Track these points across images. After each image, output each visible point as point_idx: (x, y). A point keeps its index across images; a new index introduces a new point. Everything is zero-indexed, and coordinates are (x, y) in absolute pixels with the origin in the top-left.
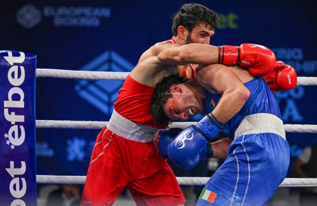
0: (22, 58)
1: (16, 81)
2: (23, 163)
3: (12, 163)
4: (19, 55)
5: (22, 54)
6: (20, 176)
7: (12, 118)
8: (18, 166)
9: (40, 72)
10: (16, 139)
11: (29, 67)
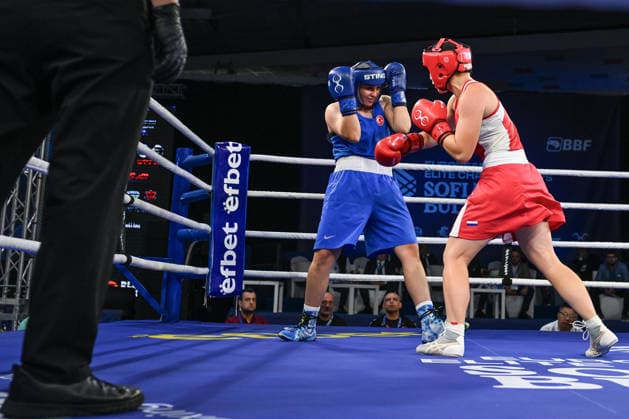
0: (240, 147)
1: (234, 164)
2: (236, 224)
3: (227, 224)
4: (237, 145)
5: (240, 145)
6: (233, 234)
7: (230, 191)
8: (231, 226)
9: (253, 157)
10: (231, 207)
11: (244, 154)
